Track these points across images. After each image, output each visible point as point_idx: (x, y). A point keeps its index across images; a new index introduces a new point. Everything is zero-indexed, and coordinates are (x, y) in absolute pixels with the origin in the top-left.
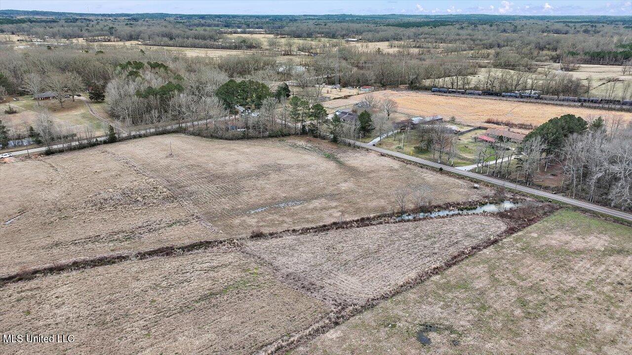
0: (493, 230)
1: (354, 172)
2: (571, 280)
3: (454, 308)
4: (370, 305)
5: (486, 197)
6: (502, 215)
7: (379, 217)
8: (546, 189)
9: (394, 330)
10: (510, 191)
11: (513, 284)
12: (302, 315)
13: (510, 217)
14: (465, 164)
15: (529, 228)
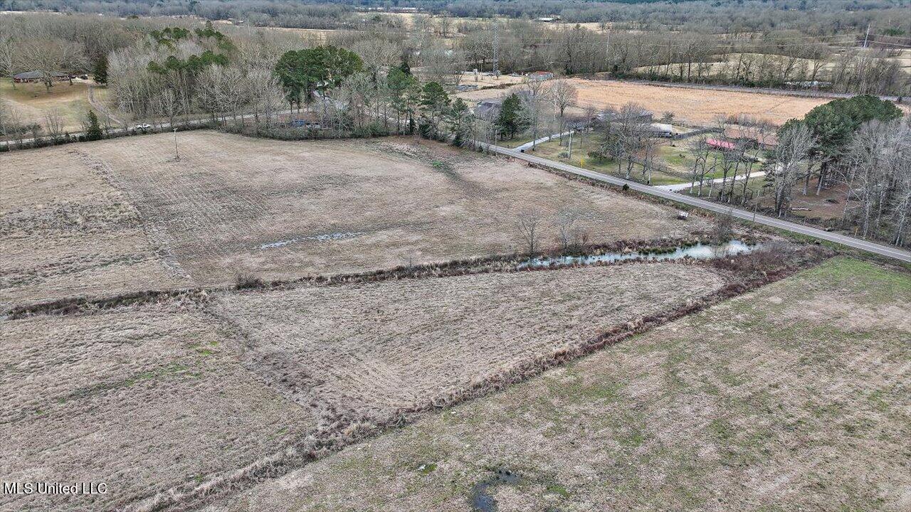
0: (695, 288)
1: (473, 189)
2: (838, 388)
3: (571, 436)
4: (398, 423)
5: (697, 233)
6: (718, 264)
7: (487, 260)
8: (813, 222)
9: (428, 479)
10: (744, 223)
11: (712, 390)
12: (252, 437)
13: (735, 268)
15: (767, 288)
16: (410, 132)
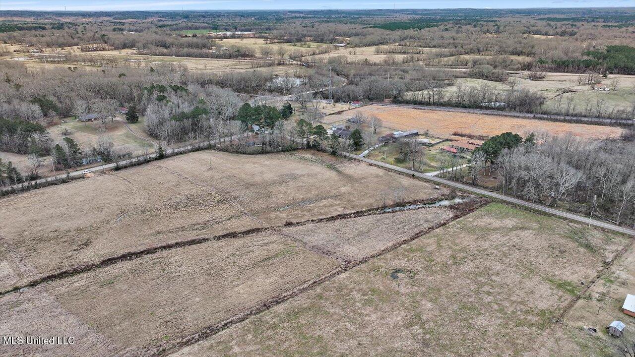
0: (444, 217)
2: (486, 245)
3: (413, 261)
4: (364, 261)
5: (443, 195)
6: (451, 207)
7: (369, 210)
8: (486, 188)
9: (378, 273)
10: (461, 190)
11: (450, 248)
12: (325, 267)
13: (457, 209)
14: (432, 171)
15: (468, 215)
16: (309, 147)
